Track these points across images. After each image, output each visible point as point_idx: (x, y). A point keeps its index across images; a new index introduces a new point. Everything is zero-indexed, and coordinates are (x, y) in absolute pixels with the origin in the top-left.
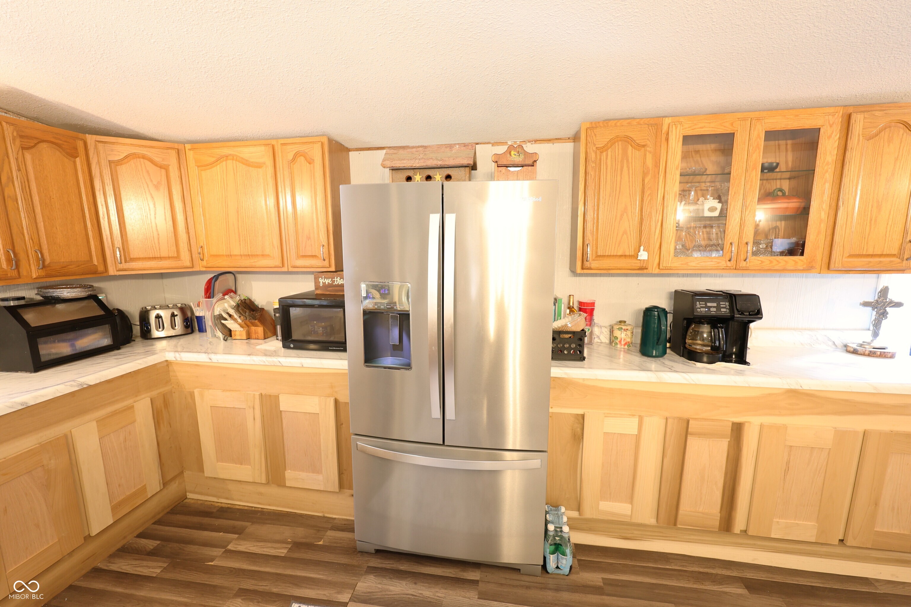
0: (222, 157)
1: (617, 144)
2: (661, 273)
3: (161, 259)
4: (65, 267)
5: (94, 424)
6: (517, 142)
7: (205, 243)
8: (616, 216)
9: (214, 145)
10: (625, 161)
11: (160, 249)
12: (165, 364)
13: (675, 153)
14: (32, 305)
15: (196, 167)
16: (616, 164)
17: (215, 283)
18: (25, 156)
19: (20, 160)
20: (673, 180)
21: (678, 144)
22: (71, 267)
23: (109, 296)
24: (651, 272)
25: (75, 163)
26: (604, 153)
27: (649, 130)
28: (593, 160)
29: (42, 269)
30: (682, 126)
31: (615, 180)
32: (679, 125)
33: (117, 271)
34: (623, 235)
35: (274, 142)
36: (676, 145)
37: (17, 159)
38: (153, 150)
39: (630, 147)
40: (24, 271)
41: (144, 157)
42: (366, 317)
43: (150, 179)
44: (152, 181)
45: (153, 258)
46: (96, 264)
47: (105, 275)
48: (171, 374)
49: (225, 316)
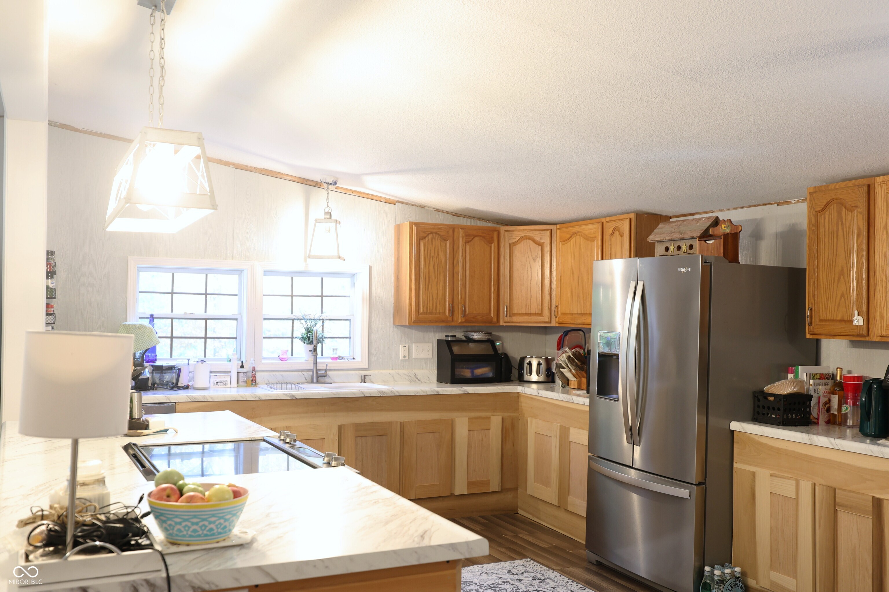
0: (574, 234)
1: (832, 207)
2: (883, 341)
3: (531, 315)
4: (475, 317)
5: (467, 419)
6: (800, 200)
7: (559, 303)
8: (834, 278)
9: (571, 224)
10: (840, 223)
11: (530, 307)
12: (517, 395)
13: (882, 213)
14: (459, 341)
15: (560, 243)
16: (832, 226)
17: (565, 337)
18: (467, 247)
19: (464, 250)
20: (881, 241)
21: (884, 204)
22: (478, 317)
23: (505, 344)
24: (872, 340)
25: (491, 247)
26: (823, 216)
27: (858, 191)
28: (813, 224)
29: (463, 317)
30: (887, 185)
31: (832, 242)
32: (884, 185)
33: (504, 322)
34: (841, 298)
35: (604, 220)
36: (883, 204)
37: (462, 250)
38: (535, 232)
39: (844, 209)
40: (455, 319)
41: (530, 238)
42: (601, 359)
43: (531, 254)
44: (532, 255)
45: (526, 314)
46: (492, 316)
47: (497, 325)
48: (520, 404)
49: (563, 365)
